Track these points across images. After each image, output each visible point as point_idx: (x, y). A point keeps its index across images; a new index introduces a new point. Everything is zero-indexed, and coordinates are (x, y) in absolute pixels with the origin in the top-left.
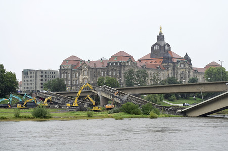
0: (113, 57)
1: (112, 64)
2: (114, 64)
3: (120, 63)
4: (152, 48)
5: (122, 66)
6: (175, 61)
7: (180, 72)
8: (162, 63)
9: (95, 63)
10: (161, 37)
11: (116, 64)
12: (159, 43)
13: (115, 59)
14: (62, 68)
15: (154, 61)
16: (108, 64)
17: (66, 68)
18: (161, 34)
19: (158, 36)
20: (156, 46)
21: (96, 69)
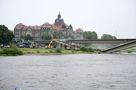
0: (44, 25)
1: (43, 28)
2: (45, 28)
3: (48, 28)
4: (55, 21)
5: (48, 29)
6: (67, 27)
7: (69, 32)
8: (62, 28)
9: (33, 27)
10: (59, 16)
11: (46, 28)
12: (59, 19)
13: (45, 26)
14: (16, 29)
15: (56, 27)
16: (41, 28)
17: (18, 29)
18: (59, 14)
19: (58, 16)
20: (58, 20)
21: (35, 30)
